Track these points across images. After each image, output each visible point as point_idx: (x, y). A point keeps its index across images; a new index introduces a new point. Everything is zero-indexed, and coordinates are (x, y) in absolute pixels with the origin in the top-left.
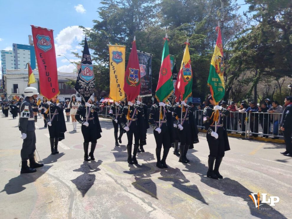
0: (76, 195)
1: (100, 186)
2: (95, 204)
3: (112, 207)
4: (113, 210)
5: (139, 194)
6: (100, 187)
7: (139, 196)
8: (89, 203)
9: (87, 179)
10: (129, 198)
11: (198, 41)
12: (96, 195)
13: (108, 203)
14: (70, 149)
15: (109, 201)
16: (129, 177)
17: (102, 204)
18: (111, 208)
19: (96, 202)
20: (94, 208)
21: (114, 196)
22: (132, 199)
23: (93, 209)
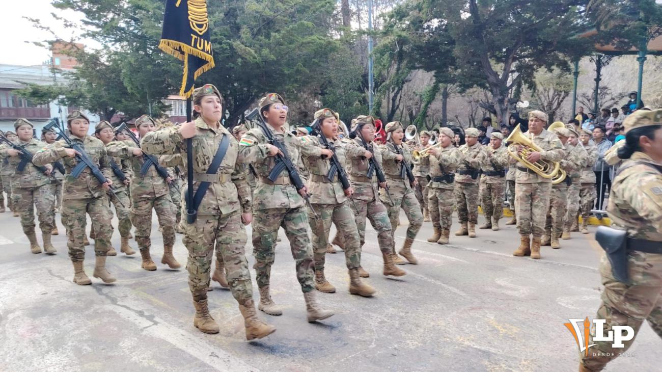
0: (7, 319)
1: (61, 301)
2: (43, 327)
3: (78, 328)
4: (76, 332)
5: (137, 306)
6: (61, 303)
7: (136, 309)
8: (30, 327)
9: (37, 292)
10: (114, 313)
11: (322, 6)
12: (50, 315)
13: (71, 324)
14: (12, 243)
15: (73, 321)
16: (130, 283)
17: (58, 326)
18: (74, 330)
19: (45, 325)
20: (40, 333)
21: (87, 313)
22: (121, 314)
23: (37, 335)
